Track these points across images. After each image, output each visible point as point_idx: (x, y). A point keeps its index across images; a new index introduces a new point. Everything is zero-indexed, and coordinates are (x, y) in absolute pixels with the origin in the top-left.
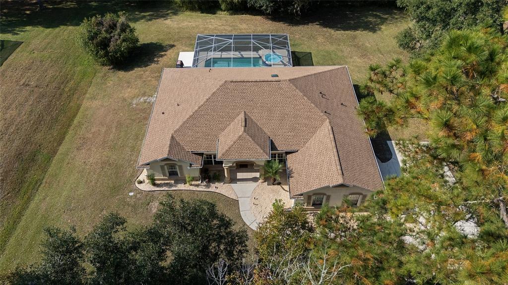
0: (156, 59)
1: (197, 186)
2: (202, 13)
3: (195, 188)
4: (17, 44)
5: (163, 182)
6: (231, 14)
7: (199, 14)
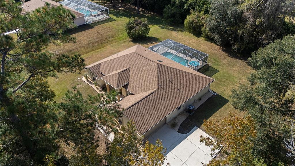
0: (148, 44)
1: (98, 89)
2: (194, 35)
3: (96, 89)
4: (114, 20)
5: (91, 81)
6: (206, 40)
7: (192, 35)
